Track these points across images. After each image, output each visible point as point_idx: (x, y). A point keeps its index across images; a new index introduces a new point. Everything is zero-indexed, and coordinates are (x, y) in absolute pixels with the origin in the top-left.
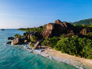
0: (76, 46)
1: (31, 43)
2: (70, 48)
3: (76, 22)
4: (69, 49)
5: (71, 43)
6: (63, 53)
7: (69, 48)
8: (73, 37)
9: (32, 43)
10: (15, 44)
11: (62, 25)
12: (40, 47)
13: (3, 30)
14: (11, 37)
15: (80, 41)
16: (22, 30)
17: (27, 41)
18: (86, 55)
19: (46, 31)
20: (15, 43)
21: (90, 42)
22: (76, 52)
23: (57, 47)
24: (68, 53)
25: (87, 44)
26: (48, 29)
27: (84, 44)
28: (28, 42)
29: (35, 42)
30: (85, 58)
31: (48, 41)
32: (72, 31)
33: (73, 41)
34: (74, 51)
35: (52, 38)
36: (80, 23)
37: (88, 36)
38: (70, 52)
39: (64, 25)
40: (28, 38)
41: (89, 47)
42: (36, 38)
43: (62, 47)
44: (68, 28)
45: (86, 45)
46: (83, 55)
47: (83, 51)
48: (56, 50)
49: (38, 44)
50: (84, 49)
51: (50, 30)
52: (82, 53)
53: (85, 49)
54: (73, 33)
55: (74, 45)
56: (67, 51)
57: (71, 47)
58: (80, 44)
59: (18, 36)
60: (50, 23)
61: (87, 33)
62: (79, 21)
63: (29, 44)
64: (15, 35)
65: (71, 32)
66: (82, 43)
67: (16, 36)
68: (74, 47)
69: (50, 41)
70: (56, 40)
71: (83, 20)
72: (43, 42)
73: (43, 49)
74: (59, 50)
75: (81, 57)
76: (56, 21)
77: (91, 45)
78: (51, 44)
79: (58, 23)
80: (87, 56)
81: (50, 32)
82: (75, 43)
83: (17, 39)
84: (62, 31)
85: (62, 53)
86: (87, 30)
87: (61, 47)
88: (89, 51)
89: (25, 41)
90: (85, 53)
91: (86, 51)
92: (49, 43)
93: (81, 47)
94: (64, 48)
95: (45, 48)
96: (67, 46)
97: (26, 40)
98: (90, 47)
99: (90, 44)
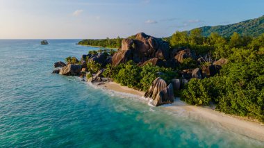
1: (89, 73)
10: (65, 74)
11: (145, 43)
12: (101, 79)
13: (44, 43)
14: (61, 62)
16: (89, 44)
17: (85, 70)
19: (118, 54)
20: (65, 72)
26: (123, 49)
28: (86, 72)
42: (98, 66)
51: (124, 52)
61: (184, 58)
63: (87, 75)
67: (69, 61)
73: (103, 82)
76: (138, 35)
78: (113, 75)
81: (123, 56)
83: (69, 66)
84: (145, 53)
86: (185, 53)
89: (83, 70)
95: (106, 81)
97: (84, 68)
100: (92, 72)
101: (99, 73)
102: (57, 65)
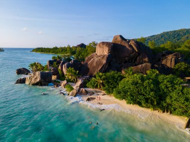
0: (155, 91)
1: (65, 82)
2: (144, 95)
3: (153, 36)
4: (141, 97)
5: (146, 86)
6: (130, 104)
7: (141, 94)
8: (148, 72)
9: (67, 82)
10: (34, 85)
11: (127, 47)
12: (85, 90)
14: (24, 69)
15: (162, 82)
17: (58, 78)
18: (172, 109)
19: (96, 59)
20: (33, 81)
21: (181, 83)
22: (154, 102)
23: (119, 93)
24: (140, 104)
25: (176, 89)
26: (98, 54)
27: (170, 89)
28: (59, 81)
29: (74, 79)
30: (171, 113)
31: (101, 79)
32: (146, 59)
33: (148, 83)
34: (152, 100)
35: (108, 74)
36: (162, 37)
37: (177, 69)
38: (143, 102)
39: (130, 46)
40: (60, 72)
41: (178, 93)
42: (75, 73)
43: (129, 93)
44: (139, 54)
45: (173, 91)
46: (167, 108)
47: (168, 100)
48: (117, 98)
49: (81, 85)
50: (169, 97)
51: (103, 57)
52: (165, 105)
53: (171, 97)
54: (149, 64)
55: (152, 90)
56: (138, 100)
57: (146, 93)
58: (163, 87)
59: (37, 67)
60: (103, 42)
61: (176, 64)
62: (160, 35)
63: (62, 85)
64: (32, 65)
65: (145, 62)
66: (166, 85)
67: (34, 67)
68: (152, 93)
69: (104, 79)
70: (117, 79)
71: (168, 32)
72: (89, 81)
73: (91, 95)
74: (123, 98)
75: (164, 112)
76: (115, 38)
77: (182, 91)
78: (107, 87)
79: (119, 41)
80: (175, 110)
81: (104, 61)
82: (152, 86)
83: (38, 73)
84: (126, 58)
85: (128, 103)
86: (175, 57)
87: (125, 92)
88: (178, 101)
89: (54, 78)
90: (171, 105)
91: (172, 101)
92: (102, 83)
93: (165, 93)
94: (131, 95)
95: (94, 93)
96: (138, 92)
97: (55, 75)
98: (180, 93)
99: (181, 88)
100: (69, 81)
101: (79, 82)
102: (20, 72)
